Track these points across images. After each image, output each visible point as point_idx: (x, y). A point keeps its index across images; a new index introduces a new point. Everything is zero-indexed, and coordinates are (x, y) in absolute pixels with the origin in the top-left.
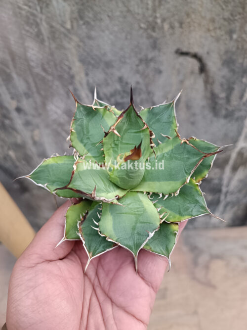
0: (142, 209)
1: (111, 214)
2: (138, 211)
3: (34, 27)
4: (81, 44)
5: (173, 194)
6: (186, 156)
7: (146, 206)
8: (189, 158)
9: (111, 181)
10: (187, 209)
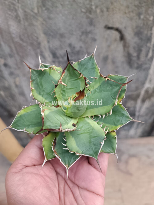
0: (91, 128)
1: (73, 136)
2: (89, 130)
3: (14, 12)
4: (44, 22)
5: (108, 114)
6: (110, 88)
7: (93, 125)
8: (113, 89)
9: (66, 116)
10: (118, 121)
